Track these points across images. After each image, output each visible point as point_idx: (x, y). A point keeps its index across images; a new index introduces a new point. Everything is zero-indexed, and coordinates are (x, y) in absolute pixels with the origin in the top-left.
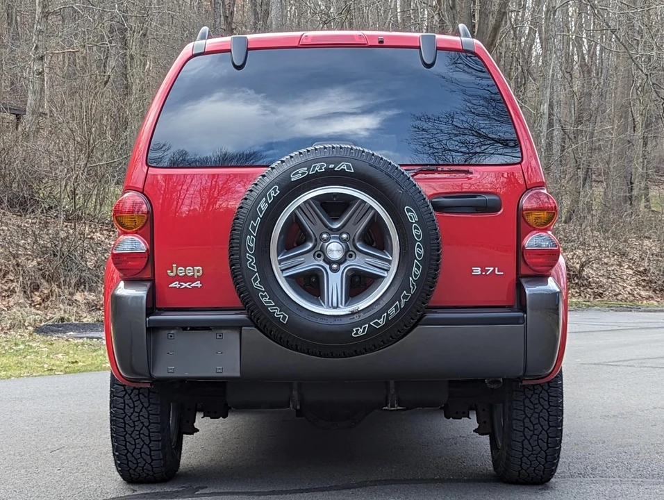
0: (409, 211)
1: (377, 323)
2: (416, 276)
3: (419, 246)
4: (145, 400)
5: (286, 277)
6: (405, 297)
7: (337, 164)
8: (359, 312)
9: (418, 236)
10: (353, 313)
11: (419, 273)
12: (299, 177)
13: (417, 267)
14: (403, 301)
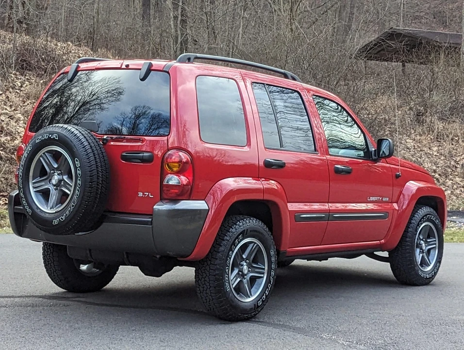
0: (77, 161)
1: (62, 218)
2: (77, 195)
3: (79, 180)
4: (52, 249)
5: (35, 191)
6: (73, 206)
7: (52, 135)
8: (58, 212)
9: (79, 174)
10: (56, 212)
11: (78, 194)
12: (38, 141)
13: (78, 190)
14: (72, 208)
